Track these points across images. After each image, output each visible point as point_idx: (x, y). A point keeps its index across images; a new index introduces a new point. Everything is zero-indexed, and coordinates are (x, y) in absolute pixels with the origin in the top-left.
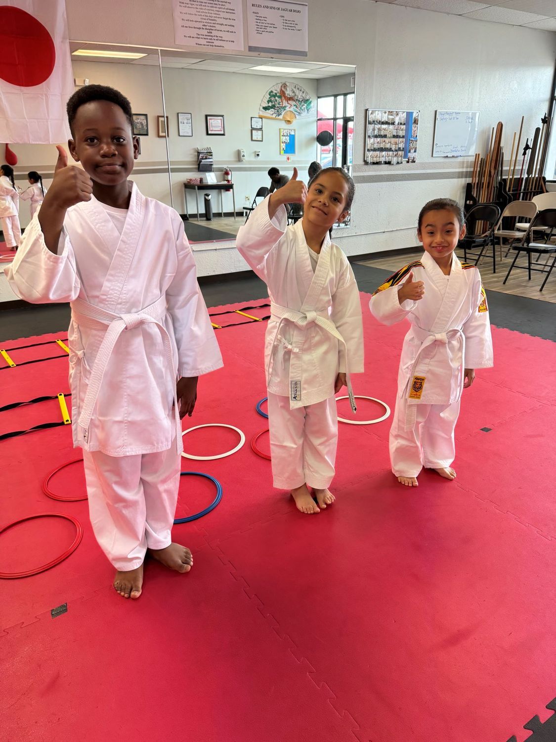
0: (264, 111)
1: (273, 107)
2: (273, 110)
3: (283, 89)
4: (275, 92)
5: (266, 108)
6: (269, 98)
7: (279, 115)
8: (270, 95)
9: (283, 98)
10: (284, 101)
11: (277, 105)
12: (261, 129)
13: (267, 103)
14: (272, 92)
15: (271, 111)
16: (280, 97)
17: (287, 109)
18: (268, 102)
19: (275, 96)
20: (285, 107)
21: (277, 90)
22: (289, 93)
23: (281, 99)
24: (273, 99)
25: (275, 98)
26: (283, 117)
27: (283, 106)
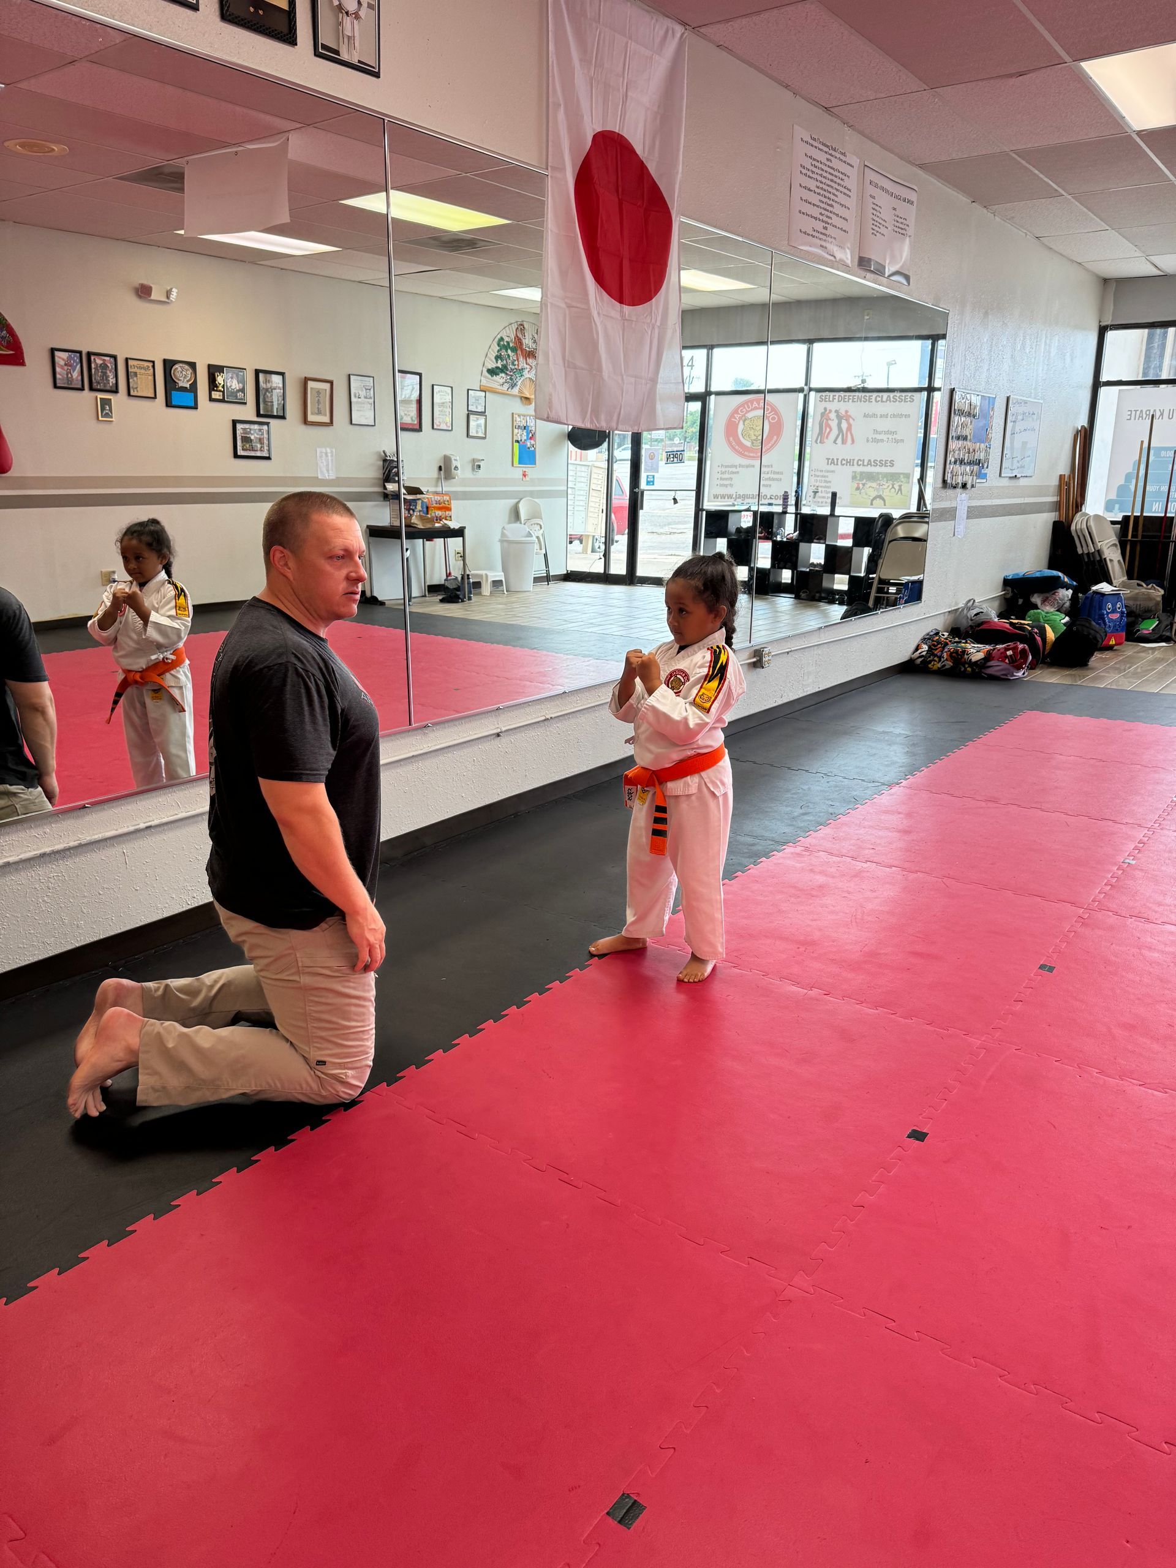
0: (490, 376)
1: (504, 369)
2: (503, 375)
3: (520, 336)
4: (506, 339)
5: (492, 372)
6: (498, 351)
7: (513, 386)
8: (499, 345)
9: (519, 352)
10: (521, 359)
11: (510, 366)
12: (483, 413)
13: (495, 361)
14: (502, 339)
15: (501, 378)
16: (514, 350)
17: (526, 374)
18: (497, 358)
19: (506, 347)
20: (522, 369)
21: (509, 335)
22: (527, 342)
23: (517, 354)
24: (503, 353)
25: (507, 351)
26: (520, 391)
27: (520, 368)
